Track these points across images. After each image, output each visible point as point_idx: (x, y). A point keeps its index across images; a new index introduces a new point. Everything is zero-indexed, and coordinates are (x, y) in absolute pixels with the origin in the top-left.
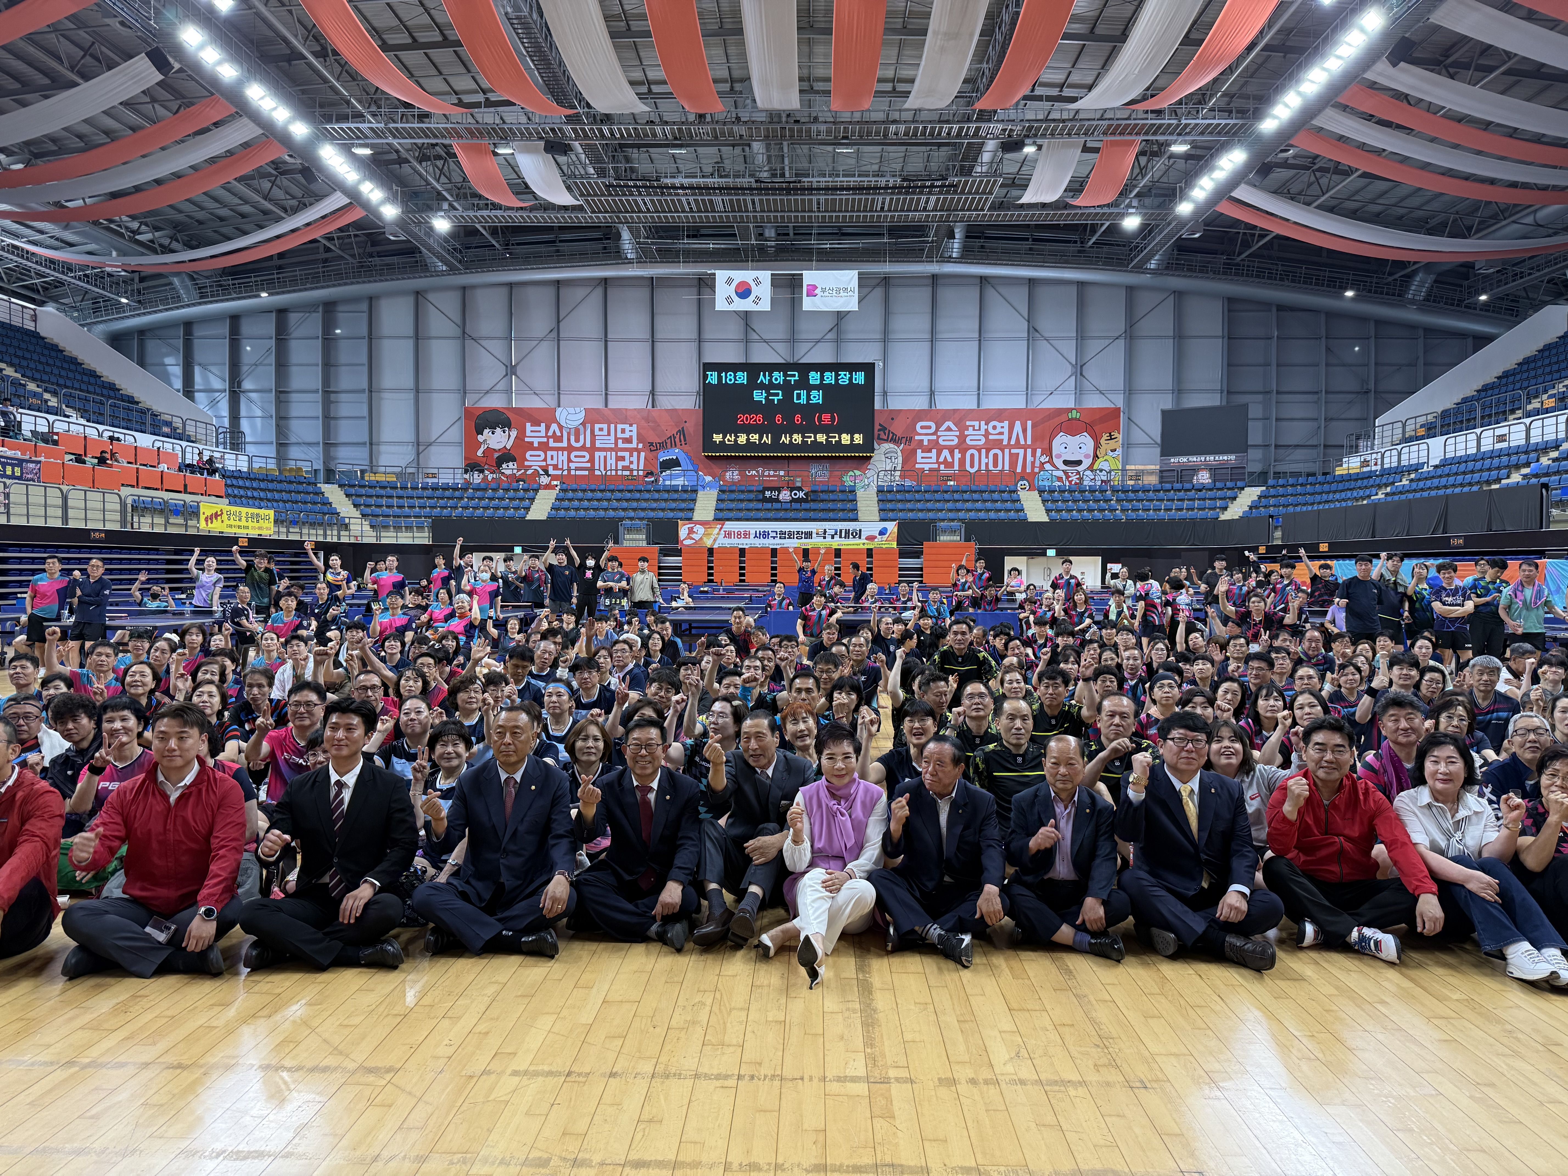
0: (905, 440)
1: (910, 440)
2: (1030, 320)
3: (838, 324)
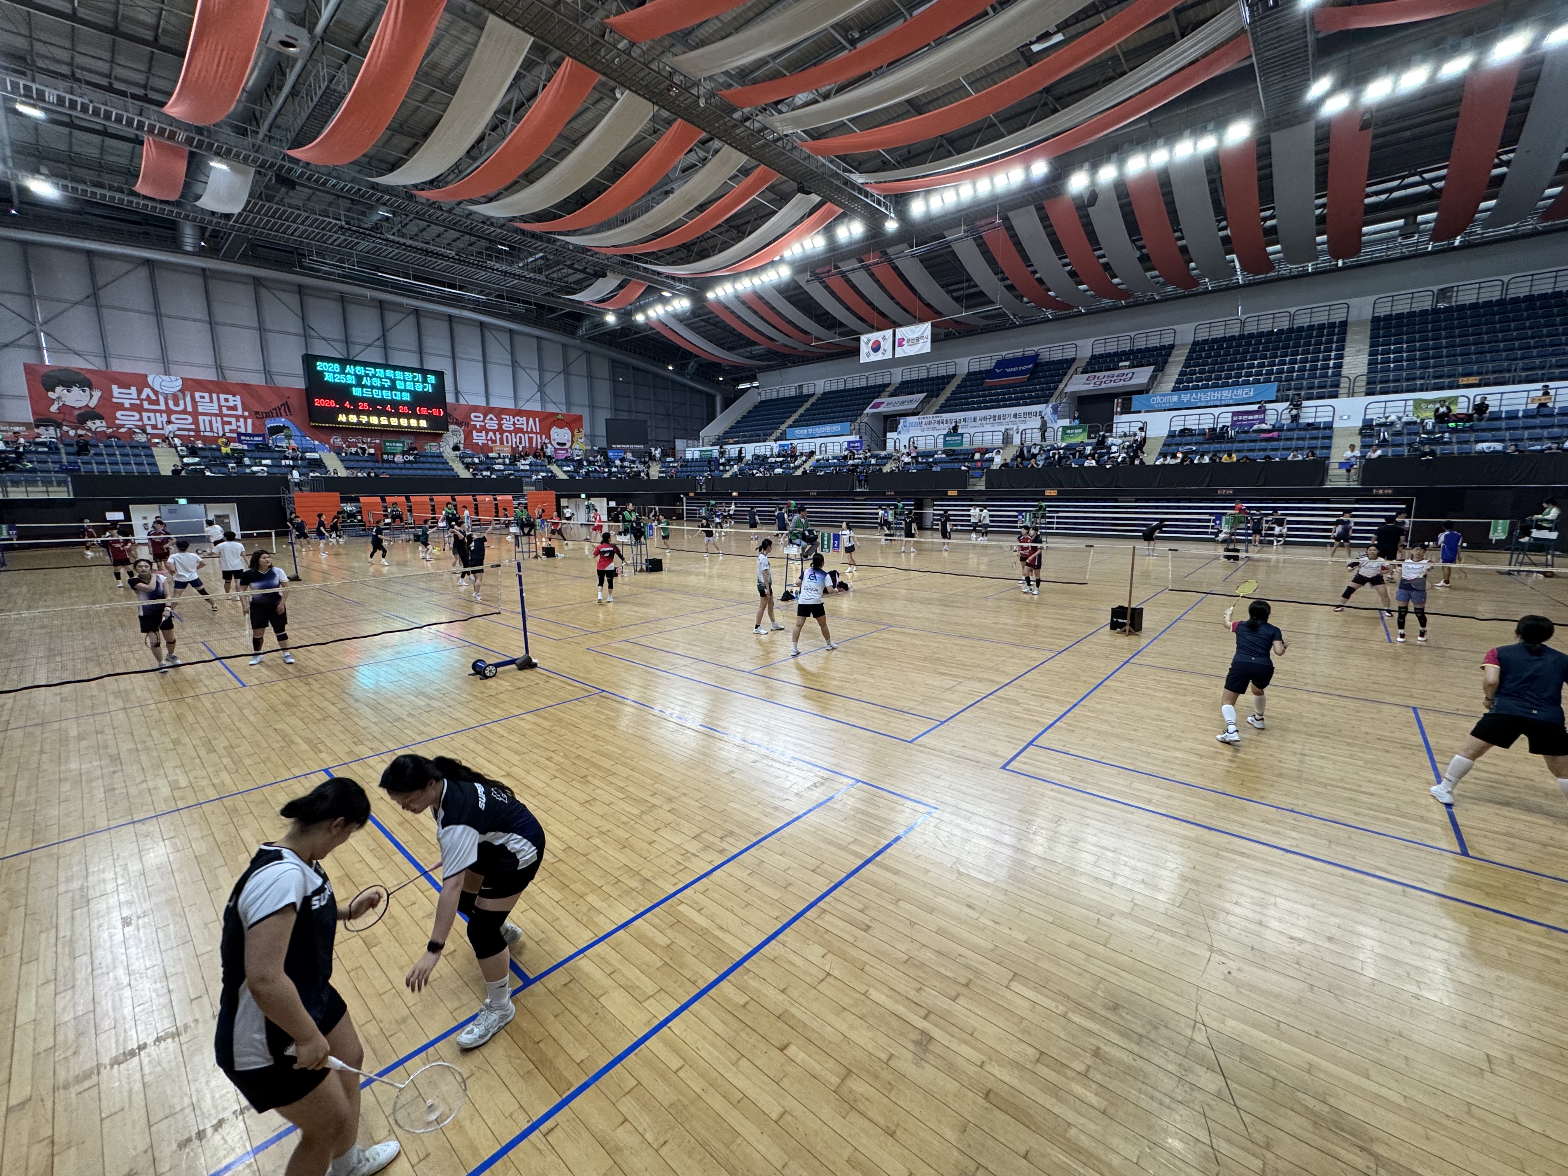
0: (464, 423)
1: (467, 424)
2: (512, 354)
3: (384, 335)
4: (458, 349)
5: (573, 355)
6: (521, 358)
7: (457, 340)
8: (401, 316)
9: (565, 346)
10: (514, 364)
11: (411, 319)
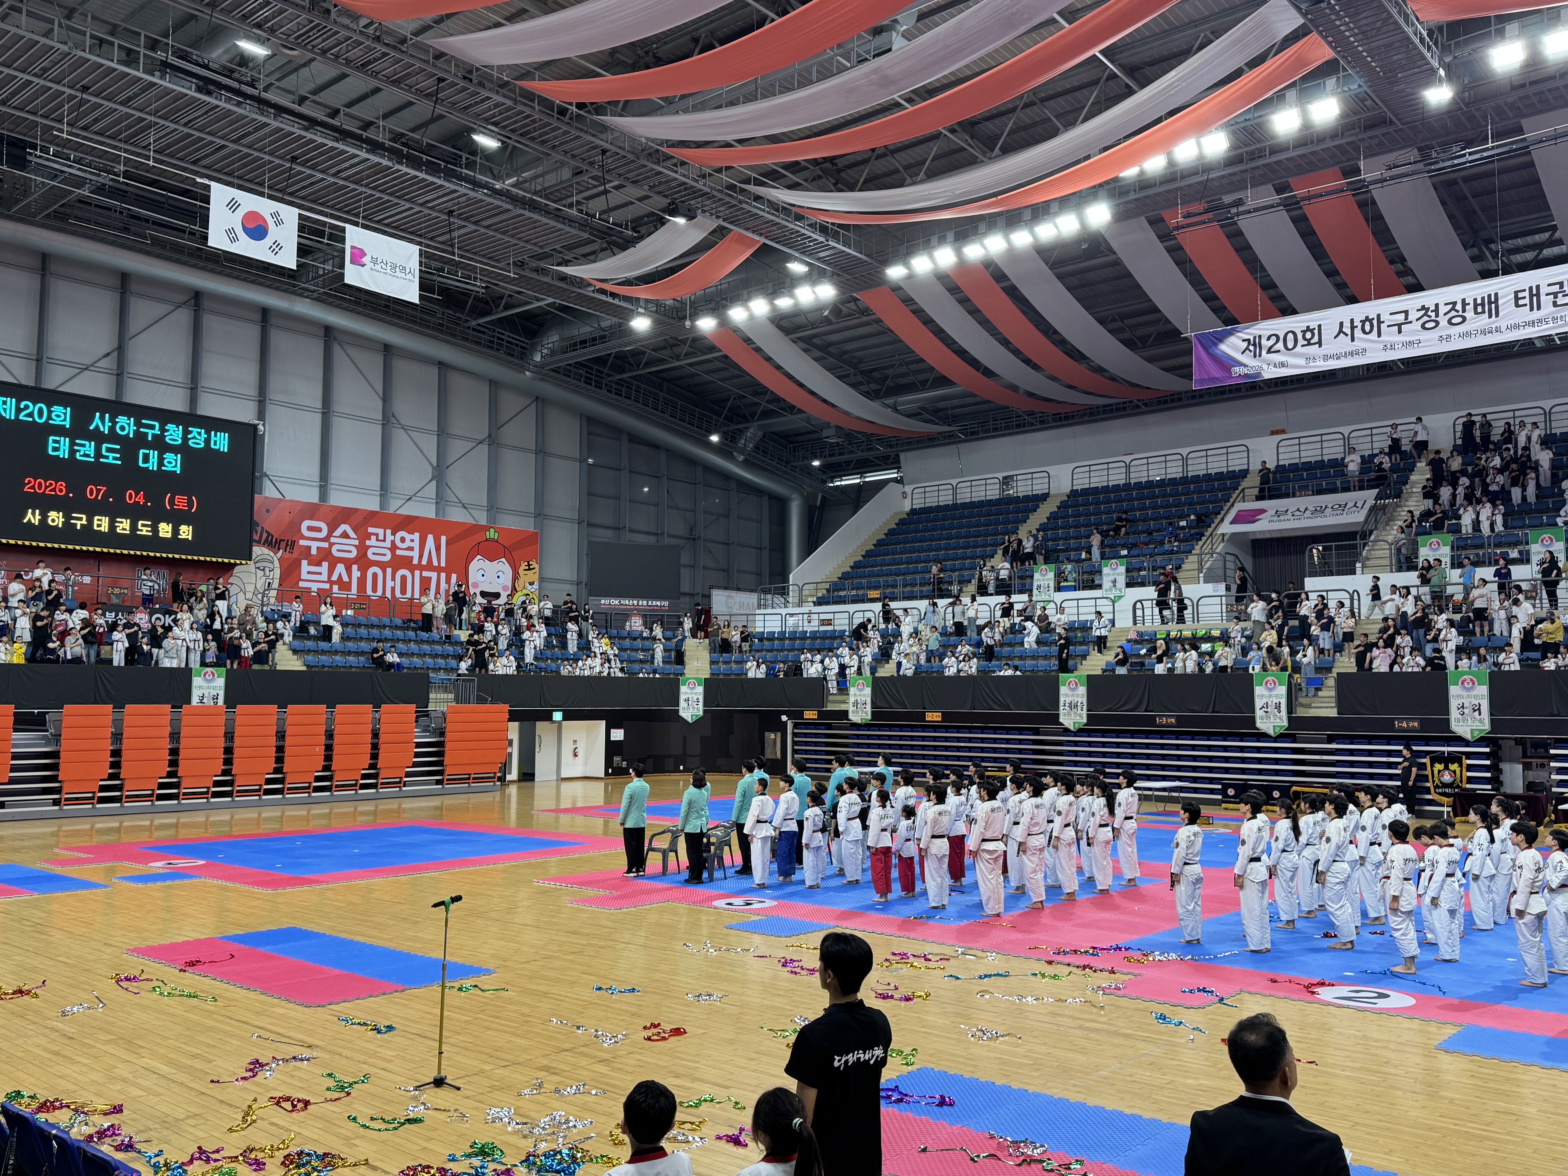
0: (285, 544)
1: (291, 545)
2: (386, 399)
3: (121, 348)
4: (275, 382)
5: (510, 403)
6: (403, 408)
7: (274, 364)
8: (164, 308)
9: (494, 384)
10: (388, 420)
11: (184, 316)
